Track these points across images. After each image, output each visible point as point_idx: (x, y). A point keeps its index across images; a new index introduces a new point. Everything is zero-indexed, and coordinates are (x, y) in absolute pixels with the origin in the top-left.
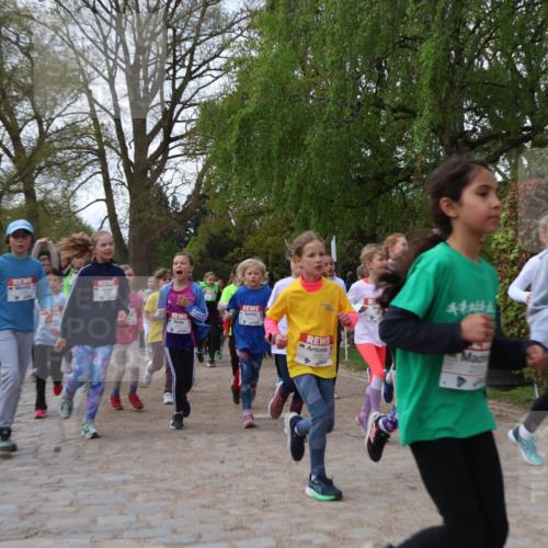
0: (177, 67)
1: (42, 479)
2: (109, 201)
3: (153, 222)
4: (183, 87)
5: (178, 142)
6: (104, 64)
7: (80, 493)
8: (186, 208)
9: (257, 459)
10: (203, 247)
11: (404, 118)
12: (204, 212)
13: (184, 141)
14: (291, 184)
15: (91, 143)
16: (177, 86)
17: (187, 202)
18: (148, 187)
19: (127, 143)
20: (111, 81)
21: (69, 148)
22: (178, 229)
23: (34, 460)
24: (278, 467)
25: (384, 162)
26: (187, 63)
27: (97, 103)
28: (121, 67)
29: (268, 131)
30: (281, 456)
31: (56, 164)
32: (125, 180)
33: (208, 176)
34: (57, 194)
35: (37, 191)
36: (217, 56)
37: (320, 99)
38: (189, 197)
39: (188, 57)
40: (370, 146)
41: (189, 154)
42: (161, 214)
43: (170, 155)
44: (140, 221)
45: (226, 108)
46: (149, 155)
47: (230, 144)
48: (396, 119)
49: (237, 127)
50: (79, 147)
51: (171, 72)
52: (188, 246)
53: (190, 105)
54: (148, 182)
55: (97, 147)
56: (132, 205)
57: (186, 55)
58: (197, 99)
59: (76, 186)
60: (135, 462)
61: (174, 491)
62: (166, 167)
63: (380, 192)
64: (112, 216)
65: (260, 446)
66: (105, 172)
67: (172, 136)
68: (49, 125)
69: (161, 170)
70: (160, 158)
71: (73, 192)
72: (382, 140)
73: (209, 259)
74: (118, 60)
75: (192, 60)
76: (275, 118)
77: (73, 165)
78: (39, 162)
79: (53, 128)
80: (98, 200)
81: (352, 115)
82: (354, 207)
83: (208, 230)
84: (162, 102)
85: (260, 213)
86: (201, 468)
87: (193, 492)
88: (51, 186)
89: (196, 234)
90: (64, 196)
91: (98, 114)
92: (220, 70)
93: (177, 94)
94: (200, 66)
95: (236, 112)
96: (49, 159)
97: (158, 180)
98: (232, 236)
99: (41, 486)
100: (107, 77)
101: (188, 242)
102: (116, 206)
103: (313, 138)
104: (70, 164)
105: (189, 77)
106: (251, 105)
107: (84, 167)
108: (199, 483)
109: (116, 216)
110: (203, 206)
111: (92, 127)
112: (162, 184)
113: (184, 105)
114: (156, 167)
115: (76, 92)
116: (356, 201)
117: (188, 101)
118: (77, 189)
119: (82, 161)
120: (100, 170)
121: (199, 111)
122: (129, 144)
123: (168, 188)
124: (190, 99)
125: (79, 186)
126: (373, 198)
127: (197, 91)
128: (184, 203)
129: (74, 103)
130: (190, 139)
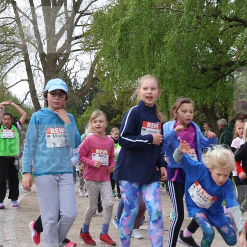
2: (31, 81)
5: (78, 40)
8: (83, 88)
11: (236, 26)
12: (96, 90)
13: (83, 39)
15: (17, 39)
17: (84, 83)
18: (57, 72)
21: (1, 43)
22: (78, 101)
25: (222, 57)
29: (140, 33)
32: (41, 66)
33: (99, 65)
37: (178, 11)
38: (85, 79)
40: (212, 46)
41: (85, 49)
43: (72, 49)
45: (111, 17)
46: (57, 49)
47: (114, 42)
48: (231, 26)
49: (119, 31)
50: (7, 43)
52: (85, 113)
53: (85, 14)
54: (57, 68)
55: (21, 43)
58: (90, 10)
59: (7, 70)
62: (69, 58)
63: (218, 79)
64: (33, 91)
66: (27, 60)
67: (73, 36)
69: (66, 59)
70: (65, 51)
71: (6, 74)
72: (221, 41)
76: (146, 25)
77: (4, 55)
80: (22, 80)
82: (201, 88)
83: (99, 102)
84: (66, 12)
89: (90, 105)
91: (21, 19)
93: (77, 5)
95: (119, 20)
97: (64, 67)
98: (115, 107)
101: (84, 111)
102: (35, 84)
103: (170, 37)
106: (129, 15)
107: (12, 57)
109: (35, 91)
110: (95, 86)
111: (17, 28)
112: (67, 70)
113: (81, 14)
114: (62, 58)
115: (5, 2)
116: (202, 84)
117: (84, 11)
118: (8, 72)
119: (11, 53)
120: (24, 59)
121: (92, 18)
122: (43, 41)
123: (71, 73)
124: (86, 10)
125: (9, 70)
126: (213, 82)
127: (90, 4)
128: (82, 83)
129: (4, 10)
130: (86, 38)
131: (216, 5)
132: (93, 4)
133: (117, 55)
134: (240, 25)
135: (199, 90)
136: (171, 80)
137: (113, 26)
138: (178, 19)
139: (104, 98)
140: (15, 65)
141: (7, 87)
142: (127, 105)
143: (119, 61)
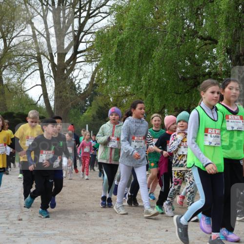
0: (82, 11)
1: (12, 231)
2: (43, 85)
3: (68, 98)
4: (85, 22)
5: (82, 54)
6: (41, 7)
7: (31, 239)
8: (85, 92)
9: (124, 226)
10: (95, 113)
11: (210, 44)
12: (96, 94)
13: (86, 53)
14: (145, 79)
15: (33, 52)
16: (81, 22)
17: (86, 88)
18: (65, 79)
19: (53, 54)
20: (45, 18)
21: (21, 55)
22: (81, 102)
23: (7, 222)
24: (135, 231)
26: (87, 9)
27: (37, 30)
28: (50, 10)
30: (136, 225)
31: (14, 64)
32: (52, 74)
33: (98, 73)
34: (14, 80)
35: (4, 79)
36: (104, 5)
37: (164, 32)
38: (87, 85)
39: (88, 5)
40: (190, 60)
41: (88, 61)
42: (72, 94)
43: (77, 61)
44: (61, 97)
45: (110, 35)
46: (65, 61)
47: (112, 55)
48: (206, 44)
49: (116, 46)
50: (26, 55)
51: (78, 14)
52: (86, 112)
53: (89, 33)
54: (65, 76)
55: (36, 55)
56: (56, 89)
57: (87, 4)
59: (25, 77)
60: (60, 225)
61: (80, 240)
62: (75, 68)
63: (195, 86)
64: (45, 94)
65: (125, 220)
66: (41, 69)
67: (78, 50)
68: (10, 42)
69: (72, 69)
70: (72, 63)
71: (24, 80)
73: (98, 119)
74: (49, 6)
75: (90, 7)
76: (138, 41)
78: (5, 63)
79: (12, 43)
80: (37, 85)
81: (181, 41)
82: (180, 94)
83: (98, 103)
84: (73, 31)
85: (126, 95)
86: (94, 229)
87: (91, 241)
88: (11, 76)
90: (19, 82)
91: (37, 36)
92: (106, 13)
93: (82, 26)
94: (95, 11)
96: (11, 61)
97: (71, 75)
99: (11, 234)
100: (42, 15)
101: (86, 110)
102: (47, 89)
103: (157, 53)
104: (22, 64)
105: (89, 16)
106: (125, 34)
107: (29, 66)
108: (94, 237)
109: (47, 94)
110: (95, 90)
111: (34, 44)
112: (73, 77)
113: (85, 33)
114: (69, 68)
115: (25, 23)
116: (181, 90)
117: (88, 31)
118: (26, 78)
119: (28, 63)
120: (38, 68)
121: (94, 36)
122: (55, 54)
123: (76, 80)
124: (89, 29)
125: (27, 77)
126: (190, 89)
127: (93, 25)
128: (84, 88)
129: (24, 29)
130: (89, 52)
131: (193, 27)
132: (95, 25)
133: (114, 66)
134: (213, 43)
135: (179, 95)
136: (157, 86)
137: (112, 42)
138: (163, 37)
139: (101, 100)
140: (31, 73)
141: (25, 90)
142: (120, 106)
143: (115, 70)
